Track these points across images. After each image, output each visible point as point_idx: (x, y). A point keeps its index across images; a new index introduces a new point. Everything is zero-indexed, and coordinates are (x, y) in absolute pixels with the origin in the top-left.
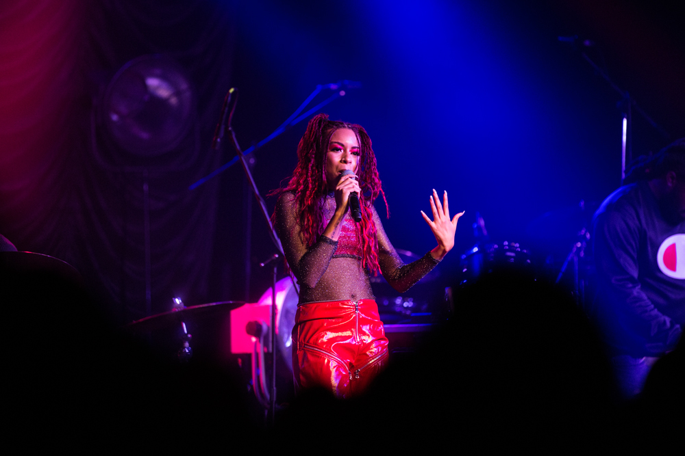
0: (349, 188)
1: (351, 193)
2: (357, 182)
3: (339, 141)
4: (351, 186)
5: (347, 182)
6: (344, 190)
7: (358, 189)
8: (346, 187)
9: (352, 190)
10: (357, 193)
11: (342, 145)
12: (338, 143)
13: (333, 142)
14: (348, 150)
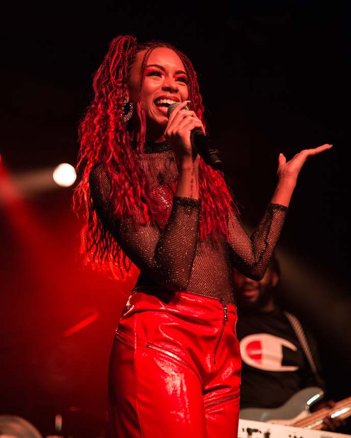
0: (186, 126)
1: (192, 131)
2: (192, 112)
3: (157, 64)
4: (187, 121)
5: (180, 118)
6: (181, 132)
7: (198, 122)
8: (182, 126)
9: (192, 127)
10: (200, 128)
11: (162, 68)
12: (156, 66)
13: (148, 66)
14: (171, 75)
